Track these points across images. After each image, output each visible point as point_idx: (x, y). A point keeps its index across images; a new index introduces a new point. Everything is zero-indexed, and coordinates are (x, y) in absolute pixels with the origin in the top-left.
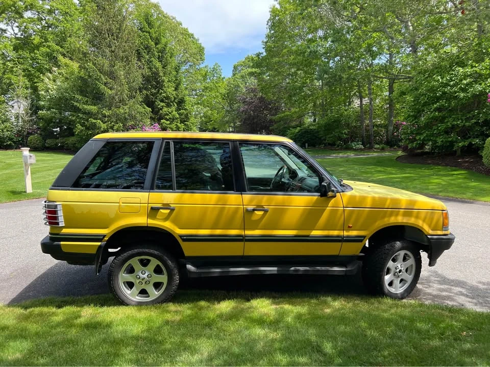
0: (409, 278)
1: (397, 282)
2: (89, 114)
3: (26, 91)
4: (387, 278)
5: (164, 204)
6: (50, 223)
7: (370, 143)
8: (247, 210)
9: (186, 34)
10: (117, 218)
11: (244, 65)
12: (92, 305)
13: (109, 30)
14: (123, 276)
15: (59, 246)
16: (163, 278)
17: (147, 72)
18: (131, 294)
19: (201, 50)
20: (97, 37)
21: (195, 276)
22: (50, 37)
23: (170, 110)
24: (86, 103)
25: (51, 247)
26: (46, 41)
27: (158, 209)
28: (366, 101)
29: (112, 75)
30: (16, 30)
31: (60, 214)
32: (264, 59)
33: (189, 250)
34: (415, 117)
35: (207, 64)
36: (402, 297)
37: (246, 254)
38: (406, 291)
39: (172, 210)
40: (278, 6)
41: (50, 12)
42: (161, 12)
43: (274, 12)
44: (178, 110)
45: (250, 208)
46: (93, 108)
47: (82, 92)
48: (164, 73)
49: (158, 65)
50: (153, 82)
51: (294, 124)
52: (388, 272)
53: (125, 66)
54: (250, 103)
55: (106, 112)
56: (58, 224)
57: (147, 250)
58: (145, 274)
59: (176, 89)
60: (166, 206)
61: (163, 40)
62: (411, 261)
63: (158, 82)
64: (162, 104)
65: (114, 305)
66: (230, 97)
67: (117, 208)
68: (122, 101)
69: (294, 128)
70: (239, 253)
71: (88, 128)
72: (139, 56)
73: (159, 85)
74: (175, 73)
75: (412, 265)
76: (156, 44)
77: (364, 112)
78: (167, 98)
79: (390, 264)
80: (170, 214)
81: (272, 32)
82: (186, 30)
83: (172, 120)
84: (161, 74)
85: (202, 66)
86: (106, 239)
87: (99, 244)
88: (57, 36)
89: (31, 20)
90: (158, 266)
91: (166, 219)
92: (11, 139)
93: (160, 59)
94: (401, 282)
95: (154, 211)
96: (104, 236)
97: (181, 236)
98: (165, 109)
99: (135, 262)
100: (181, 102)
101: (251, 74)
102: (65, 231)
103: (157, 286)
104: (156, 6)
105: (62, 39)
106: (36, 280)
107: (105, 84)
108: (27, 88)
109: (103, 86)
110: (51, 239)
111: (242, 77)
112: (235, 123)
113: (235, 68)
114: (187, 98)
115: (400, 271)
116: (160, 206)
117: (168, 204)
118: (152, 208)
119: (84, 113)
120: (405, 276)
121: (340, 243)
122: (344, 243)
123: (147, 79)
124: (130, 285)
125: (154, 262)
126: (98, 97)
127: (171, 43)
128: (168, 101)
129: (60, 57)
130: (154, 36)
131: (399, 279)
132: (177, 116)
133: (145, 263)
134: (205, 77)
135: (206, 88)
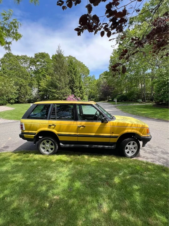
0: (135, 151)
1: (130, 152)
2: (53, 92)
3: (37, 86)
4: (126, 151)
5: (53, 124)
6: (21, 129)
7: (145, 100)
8: (78, 127)
9: (84, 66)
10: (40, 128)
11: (103, 75)
12: (33, 154)
13: (60, 66)
14: (41, 145)
15: (24, 136)
16: (53, 147)
17: (70, 79)
18: (44, 151)
19: (88, 71)
20: (56, 69)
21: (63, 147)
22: (44, 70)
23: (77, 90)
24: (53, 89)
25: (22, 136)
26: (43, 71)
27: (51, 125)
28: (143, 86)
29: (60, 80)
30: (35, 68)
31: (24, 126)
32: (109, 73)
33: (61, 138)
34: (158, 91)
35: (90, 75)
36: (131, 157)
37: (79, 141)
38: (134, 155)
39: (55, 126)
40: (112, 55)
41: (44, 62)
42: (76, 60)
43: (111, 57)
44: (80, 90)
45: (79, 126)
46: (54, 90)
47: (51, 86)
48: (76, 79)
49: (74, 76)
50: (72, 81)
51: (119, 93)
52: (127, 148)
53: (64, 77)
54: (104, 87)
55: (58, 91)
56: (23, 129)
57: (48, 138)
58: (48, 145)
59: (79, 83)
60: (53, 125)
61: (76, 69)
62: (136, 145)
63: (74, 82)
64: (75, 88)
65: (39, 154)
66: (98, 85)
67: (39, 125)
68: (63, 88)
69: (119, 95)
70: (76, 140)
71: (53, 97)
72: (68, 74)
73: (74, 83)
74: (79, 79)
75: (136, 146)
76: (74, 70)
77: (142, 89)
78: (76, 86)
79: (127, 146)
80: (54, 127)
81: (111, 64)
82: (84, 65)
83: (78, 93)
84: (75, 79)
85: (88, 76)
86: (36, 134)
87: (34, 135)
88: (46, 69)
89: (38, 65)
90: (52, 143)
91: (53, 128)
92: (33, 100)
93: (75, 74)
94: (132, 152)
95: (50, 126)
96: (36, 133)
97: (58, 134)
98: (76, 90)
99: (45, 141)
100: (81, 88)
101: (104, 78)
102: (25, 131)
103: (52, 149)
104: (74, 58)
105: (47, 70)
106: (23, 145)
107: (58, 83)
108: (37, 85)
109: (57, 84)
110: (22, 133)
111: (102, 79)
112: (100, 93)
113: (100, 76)
114: (83, 86)
115: (131, 148)
116: (52, 124)
117: (54, 124)
118: (49, 125)
119: (52, 92)
120: (133, 150)
121: (109, 138)
122: (111, 138)
123: (70, 81)
124: (44, 148)
125: (50, 142)
126: (56, 87)
127: (79, 69)
128: (77, 87)
129: (46, 75)
130: (73, 67)
131: (131, 151)
132: (79, 92)
133: (48, 142)
134: (90, 79)
135: (90, 83)
